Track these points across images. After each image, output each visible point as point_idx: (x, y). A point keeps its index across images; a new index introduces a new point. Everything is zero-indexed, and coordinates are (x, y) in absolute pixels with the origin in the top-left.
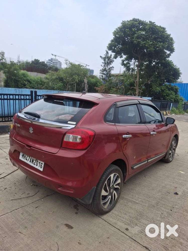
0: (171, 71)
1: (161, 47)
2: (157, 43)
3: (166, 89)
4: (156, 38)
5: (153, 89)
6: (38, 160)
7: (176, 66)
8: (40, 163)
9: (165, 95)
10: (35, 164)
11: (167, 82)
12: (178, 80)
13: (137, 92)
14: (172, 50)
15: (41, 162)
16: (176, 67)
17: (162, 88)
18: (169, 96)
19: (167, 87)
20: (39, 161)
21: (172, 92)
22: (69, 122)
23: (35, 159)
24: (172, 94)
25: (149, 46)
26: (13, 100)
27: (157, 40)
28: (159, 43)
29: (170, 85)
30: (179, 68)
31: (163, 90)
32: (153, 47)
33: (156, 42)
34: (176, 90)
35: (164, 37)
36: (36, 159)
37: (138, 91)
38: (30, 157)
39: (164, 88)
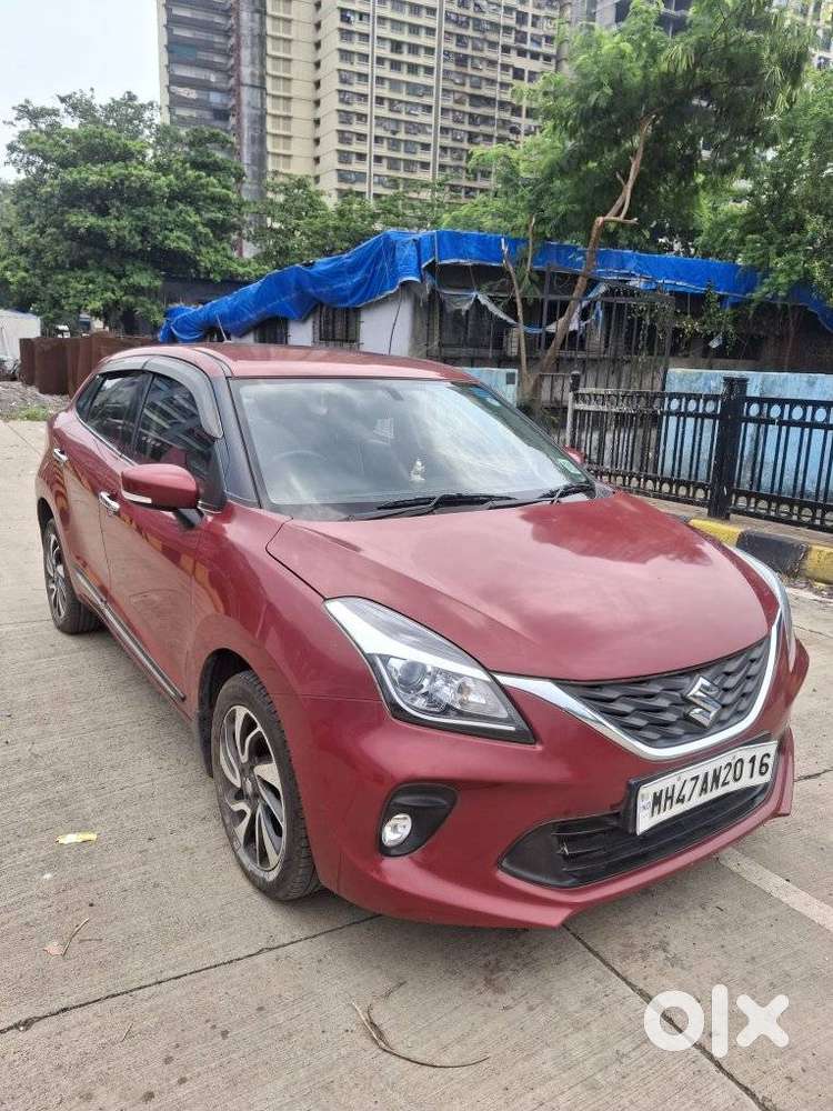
26: (799, 429)
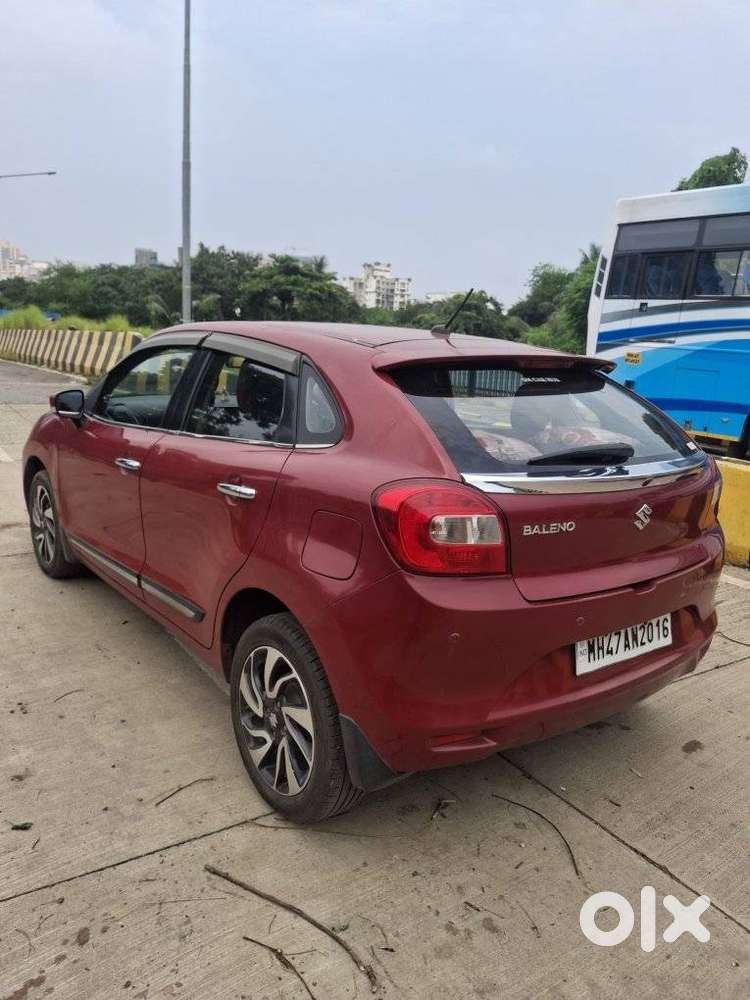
6: (648, 621)
8: (657, 624)
10: (646, 638)
15: (660, 619)
20: (653, 622)
23: (638, 625)
36: (642, 623)
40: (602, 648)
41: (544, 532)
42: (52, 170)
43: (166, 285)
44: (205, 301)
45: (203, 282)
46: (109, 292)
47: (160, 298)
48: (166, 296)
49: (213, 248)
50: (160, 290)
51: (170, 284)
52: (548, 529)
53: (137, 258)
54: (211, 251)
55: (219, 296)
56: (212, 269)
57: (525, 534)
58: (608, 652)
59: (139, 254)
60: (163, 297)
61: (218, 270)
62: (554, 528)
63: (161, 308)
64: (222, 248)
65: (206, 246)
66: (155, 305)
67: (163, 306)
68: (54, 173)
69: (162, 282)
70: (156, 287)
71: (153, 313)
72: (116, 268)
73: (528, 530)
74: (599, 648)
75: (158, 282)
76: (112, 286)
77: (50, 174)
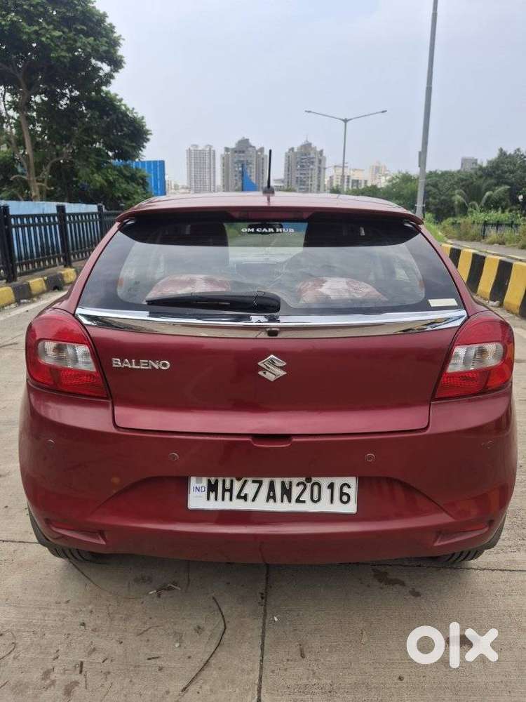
0: (123, 124)
1: (88, 50)
2: (76, 37)
3: (120, 180)
4: (70, 18)
5: (81, 178)
6: (314, 479)
7: (135, 111)
8: (331, 486)
9: (121, 195)
10: (306, 496)
11: (116, 157)
12: (142, 151)
13: (35, 191)
14: (116, 64)
15: (338, 481)
16: (135, 115)
17: (107, 176)
18: (131, 197)
19: (120, 171)
20: (325, 482)
21: (134, 184)
22: (434, 303)
23: (295, 480)
24: (137, 192)
25: (52, 44)
27: (74, 26)
28: (81, 36)
29: (126, 166)
30: (143, 118)
31: (111, 182)
32: (64, 47)
33: (70, 31)
34: (143, 178)
35: (91, 21)
36: (303, 479)
37: (37, 189)
38: (261, 483)
39: (114, 177)
40: (231, 490)
41: (134, 367)
42: (384, 110)
43: (468, 182)
44: (496, 191)
45: (497, 178)
46: (430, 191)
47: (463, 192)
48: (467, 190)
49: (510, 151)
50: (463, 186)
51: (471, 181)
52: (138, 363)
53: (462, 164)
54: (508, 154)
55: (508, 187)
56: (506, 167)
57: (114, 366)
58: (239, 497)
59: (464, 161)
60: (465, 191)
61: (512, 167)
62: (144, 365)
63: (462, 199)
64: (518, 150)
65: (504, 149)
66: (458, 197)
67: (464, 198)
68: (386, 111)
69: (466, 180)
70: (461, 184)
71: (456, 203)
72: (440, 173)
73: (117, 362)
74: (224, 490)
75: (462, 180)
76: (433, 186)
77: (383, 112)
